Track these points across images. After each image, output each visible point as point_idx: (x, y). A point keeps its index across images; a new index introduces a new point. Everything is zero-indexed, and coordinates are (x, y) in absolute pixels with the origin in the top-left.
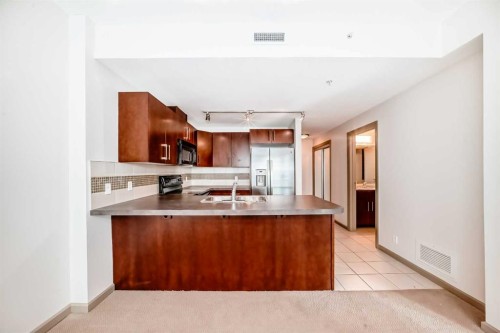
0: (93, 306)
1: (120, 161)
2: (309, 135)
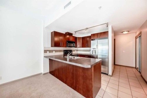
0: (44, 74)
1: (51, 47)
2: (129, 31)
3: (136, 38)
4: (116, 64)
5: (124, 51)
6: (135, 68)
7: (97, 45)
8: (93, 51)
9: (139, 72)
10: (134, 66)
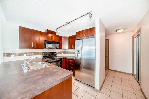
1: (20, 48)
2: (124, 29)
3: (134, 38)
4: (110, 69)
5: (119, 54)
6: (133, 75)
7: (82, 47)
8: (77, 54)
9: (138, 81)
10: (131, 73)
